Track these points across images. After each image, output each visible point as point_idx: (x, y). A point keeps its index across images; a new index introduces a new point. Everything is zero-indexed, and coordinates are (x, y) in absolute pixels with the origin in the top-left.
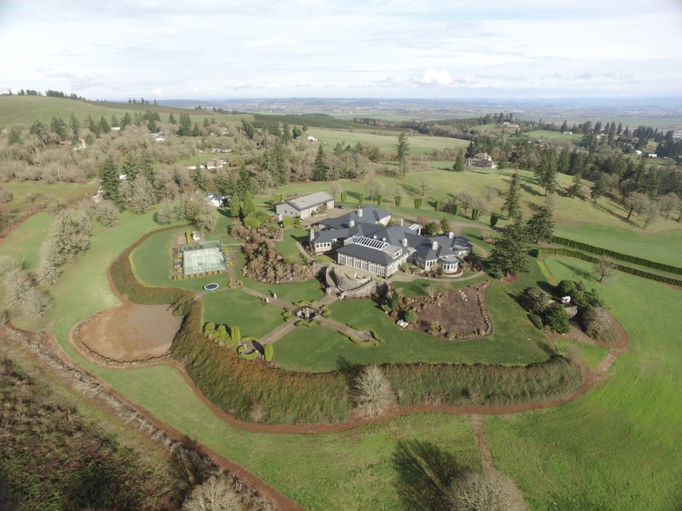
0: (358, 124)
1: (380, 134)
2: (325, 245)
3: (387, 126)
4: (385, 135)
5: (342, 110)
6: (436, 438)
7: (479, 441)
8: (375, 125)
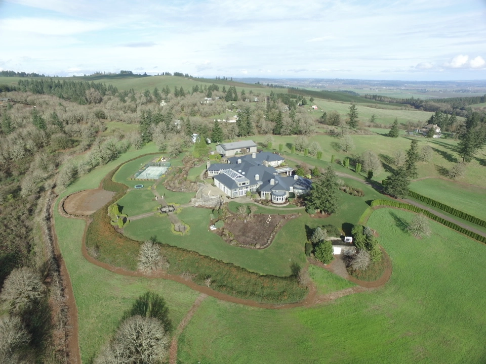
0: (368, 99)
1: (375, 107)
2: (212, 173)
3: (390, 102)
4: (379, 108)
5: (371, 89)
6: (169, 298)
7: (192, 310)
8: (381, 101)
